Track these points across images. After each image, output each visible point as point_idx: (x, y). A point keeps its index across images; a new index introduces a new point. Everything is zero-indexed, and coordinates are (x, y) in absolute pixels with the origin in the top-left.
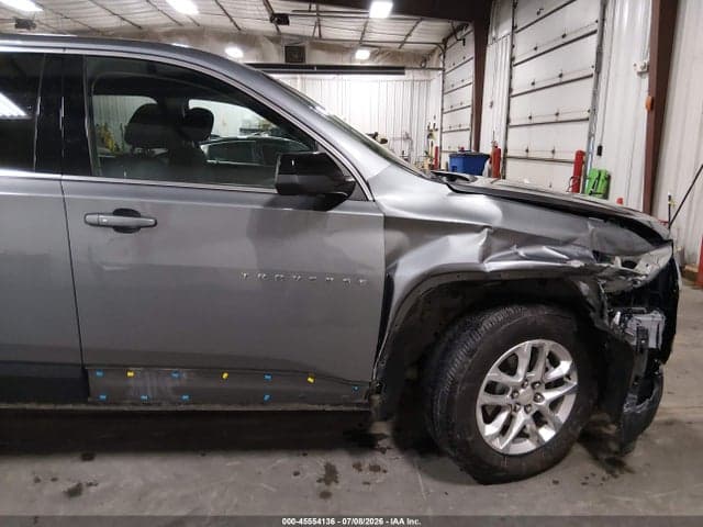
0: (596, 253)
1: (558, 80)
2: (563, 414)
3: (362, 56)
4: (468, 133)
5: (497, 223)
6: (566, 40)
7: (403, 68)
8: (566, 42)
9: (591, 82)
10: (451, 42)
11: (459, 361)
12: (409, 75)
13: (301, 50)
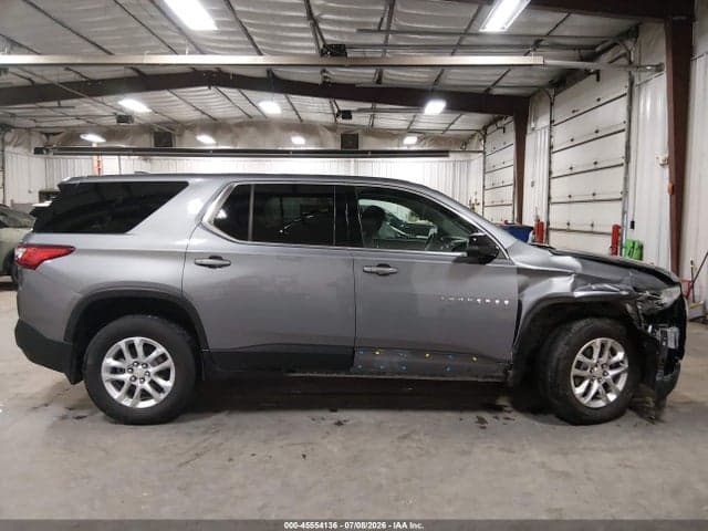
0: (635, 288)
1: (593, 167)
2: (620, 385)
3: (410, 142)
4: (511, 208)
5: (580, 271)
6: (599, 135)
7: (447, 152)
8: (598, 136)
9: (622, 169)
10: (490, 129)
11: (561, 348)
12: (452, 156)
13: (356, 137)
